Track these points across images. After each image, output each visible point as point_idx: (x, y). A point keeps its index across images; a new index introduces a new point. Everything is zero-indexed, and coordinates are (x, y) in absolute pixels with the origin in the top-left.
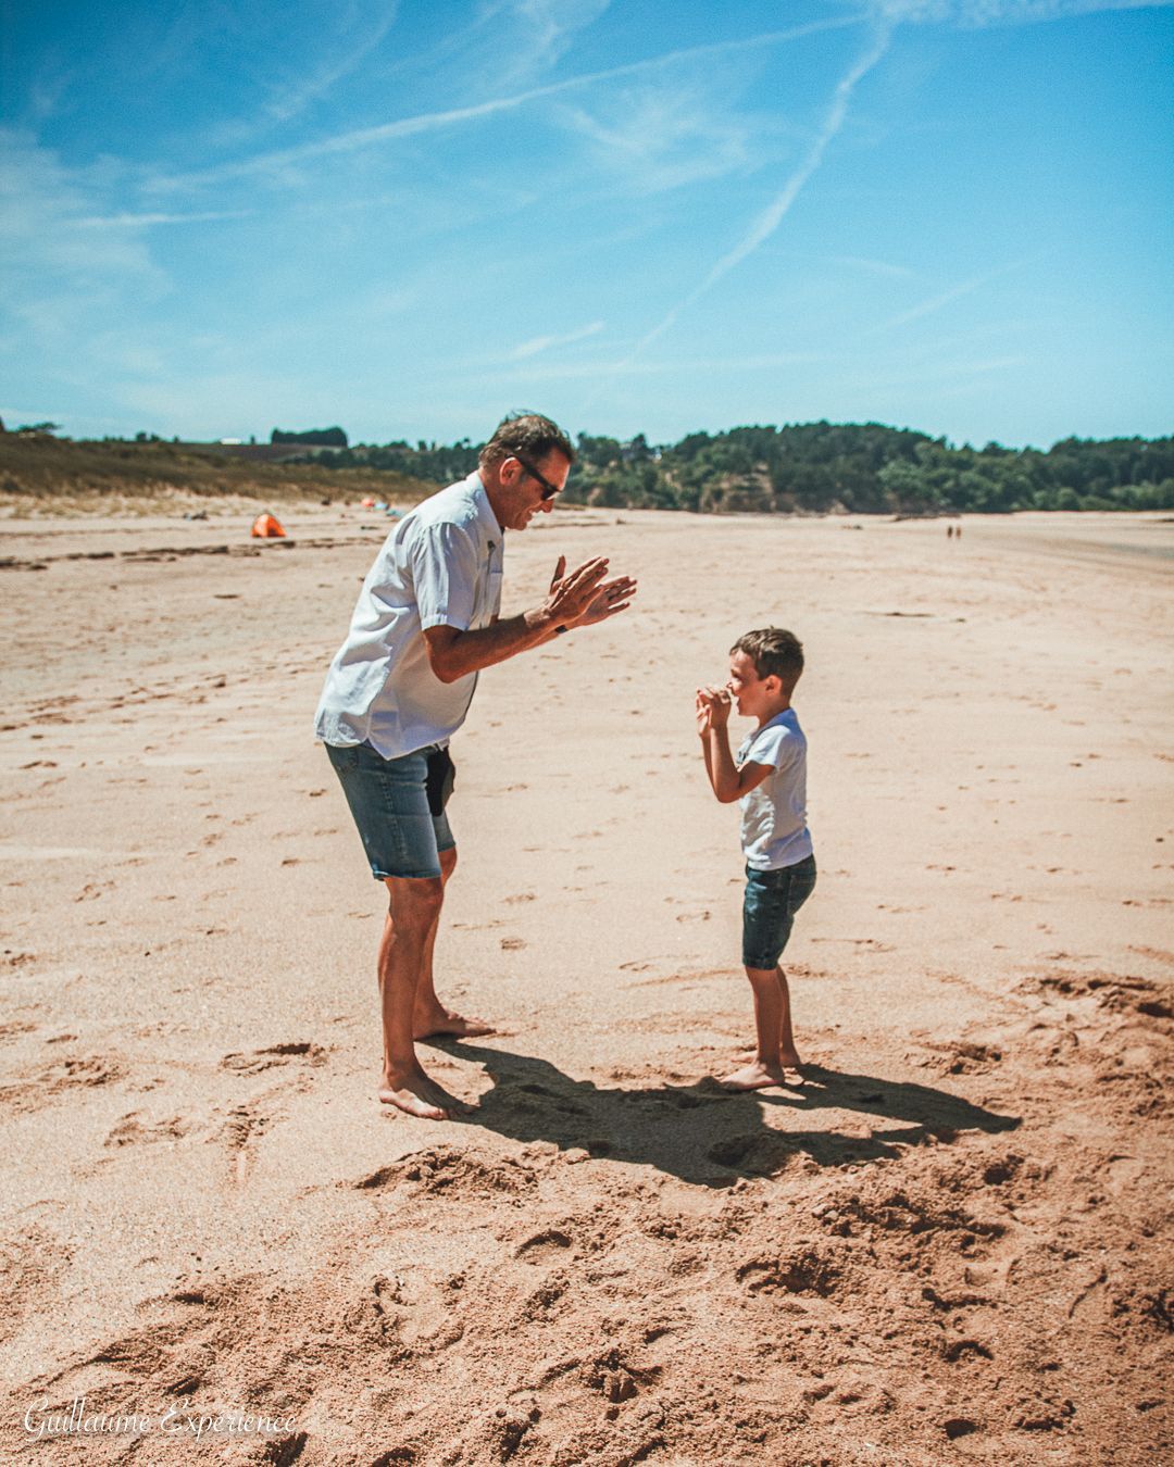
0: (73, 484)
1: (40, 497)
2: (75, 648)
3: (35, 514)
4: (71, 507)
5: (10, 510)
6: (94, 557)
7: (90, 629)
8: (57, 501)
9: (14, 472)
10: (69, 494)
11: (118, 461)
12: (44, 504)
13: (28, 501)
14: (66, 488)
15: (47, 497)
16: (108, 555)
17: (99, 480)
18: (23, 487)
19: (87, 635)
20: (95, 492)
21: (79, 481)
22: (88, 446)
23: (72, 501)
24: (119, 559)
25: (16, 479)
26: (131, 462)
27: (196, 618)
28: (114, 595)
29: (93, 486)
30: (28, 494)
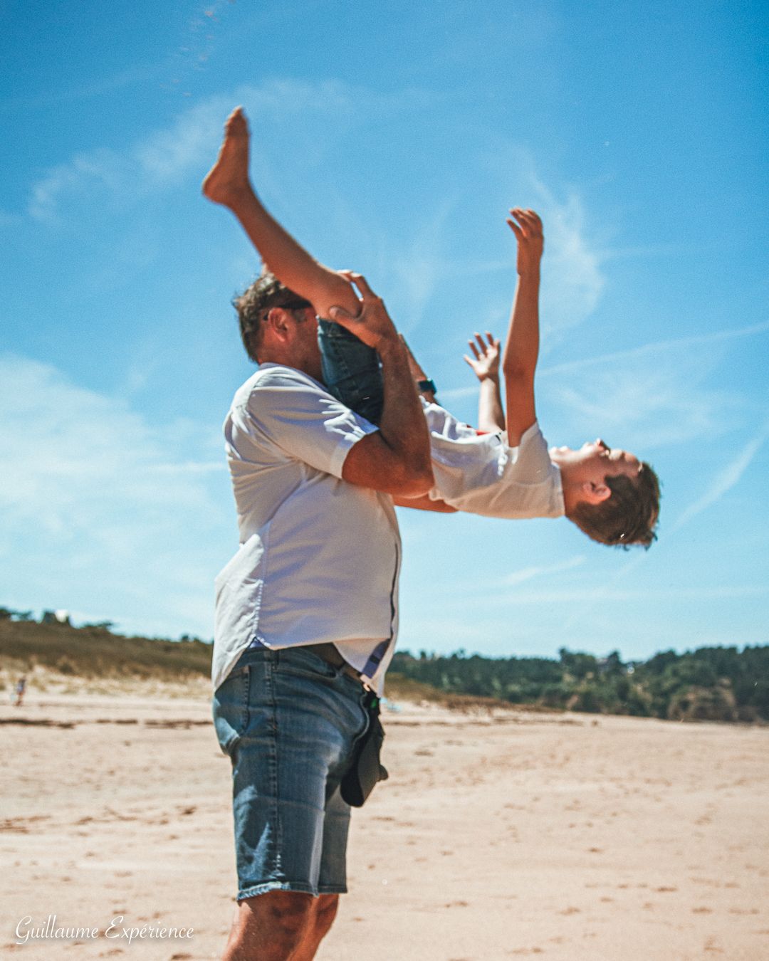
0: (120, 670)
1: (90, 678)
2: (74, 785)
3: (82, 692)
4: (114, 687)
5: (62, 688)
6: (120, 722)
7: (92, 771)
8: (103, 683)
9: (71, 657)
10: (115, 677)
11: (160, 653)
12: (92, 684)
13: (78, 681)
14: (113, 672)
15: (96, 678)
16: (133, 722)
17: (141, 667)
18: (76, 669)
19: (88, 775)
20: (137, 678)
21: (125, 668)
22: (138, 641)
23: (116, 683)
24: (141, 725)
25: (72, 664)
26: (173, 655)
27: (192, 769)
28: (125, 749)
29: (136, 672)
30: (79, 675)
